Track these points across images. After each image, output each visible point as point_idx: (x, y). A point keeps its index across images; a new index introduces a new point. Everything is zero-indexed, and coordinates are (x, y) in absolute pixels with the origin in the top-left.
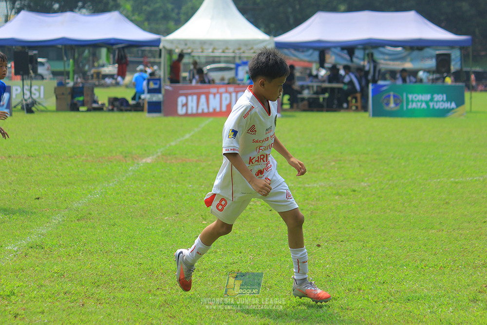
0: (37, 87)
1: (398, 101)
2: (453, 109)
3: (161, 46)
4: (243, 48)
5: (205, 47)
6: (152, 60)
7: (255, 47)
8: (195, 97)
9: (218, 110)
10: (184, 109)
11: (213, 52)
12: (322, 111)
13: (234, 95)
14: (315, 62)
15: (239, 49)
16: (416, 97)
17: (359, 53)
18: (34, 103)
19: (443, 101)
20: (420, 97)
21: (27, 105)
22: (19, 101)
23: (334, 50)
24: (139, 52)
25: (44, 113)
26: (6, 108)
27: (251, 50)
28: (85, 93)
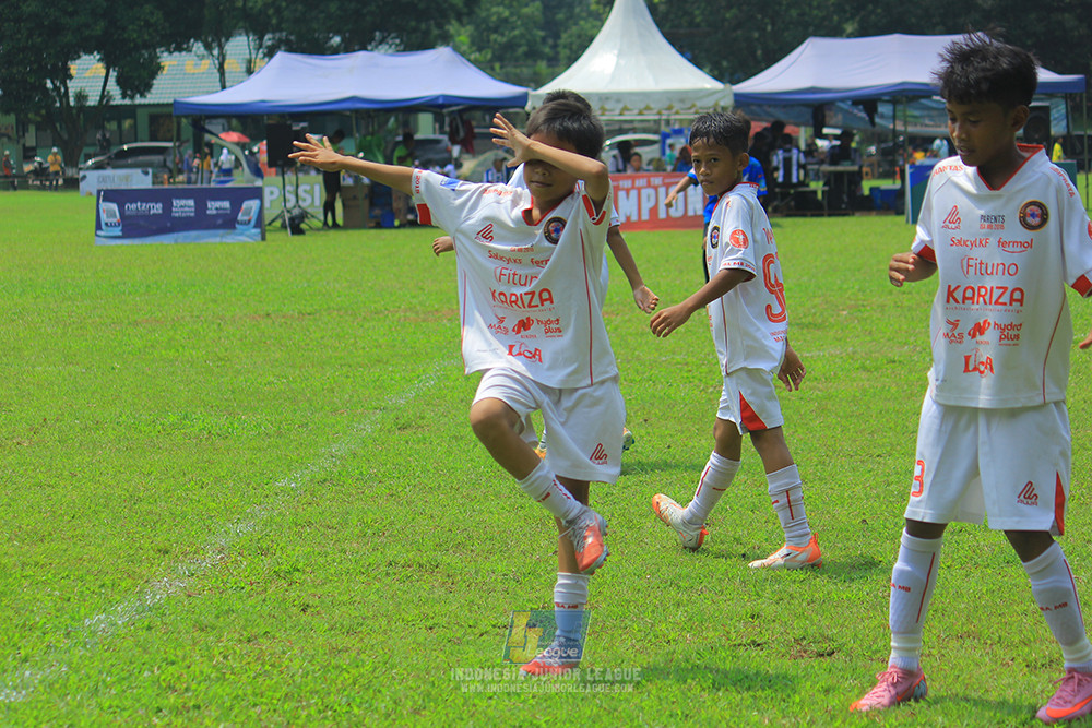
0: (308, 188)
3: (528, 107)
4: (677, 106)
5: (607, 107)
7: (699, 104)
9: (634, 218)
11: (621, 114)
12: (822, 215)
13: (662, 190)
14: (806, 124)
15: (669, 108)
17: (883, 109)
18: (303, 216)
21: (292, 219)
22: (277, 212)
23: (841, 105)
24: (487, 117)
25: (322, 233)
26: (255, 227)
27: (690, 108)
28: (394, 197)
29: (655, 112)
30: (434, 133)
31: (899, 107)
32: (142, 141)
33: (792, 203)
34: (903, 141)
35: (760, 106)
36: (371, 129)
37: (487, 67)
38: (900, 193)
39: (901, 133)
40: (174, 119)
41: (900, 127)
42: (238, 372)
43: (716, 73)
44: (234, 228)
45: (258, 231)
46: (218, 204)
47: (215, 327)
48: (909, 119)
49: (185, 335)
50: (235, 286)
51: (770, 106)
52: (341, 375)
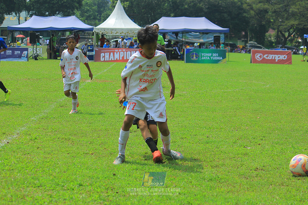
0: (39, 49)
1: (197, 56)
2: (221, 60)
3: (93, 31)
4: (130, 32)
5: (113, 32)
6: (88, 37)
7: (135, 32)
8: (108, 53)
9: (118, 59)
10: (104, 58)
11: (116, 34)
13: (125, 52)
15: (128, 33)
16: (205, 55)
17: (180, 35)
18: (38, 56)
19: (216, 56)
20: (207, 54)
21: (35, 56)
22: (31, 54)
23: (169, 33)
24: (83, 33)
25: (42, 60)
26: (26, 58)
27: (133, 33)
28: (60, 51)
29: (124, 33)
31: (184, 34)
34: (184, 43)
37: (84, 21)
38: (183, 55)
39: (184, 41)
40: (7, 31)
41: (184, 40)
42: (22, 92)
43: (139, 24)
44: (21, 58)
46: (17, 52)
47: (16, 81)
48: (186, 38)
49: (9, 83)
50: (21, 72)
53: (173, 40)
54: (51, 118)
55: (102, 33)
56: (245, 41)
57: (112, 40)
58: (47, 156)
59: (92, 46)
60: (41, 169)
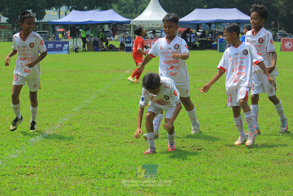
0: (79, 42)
3: (131, 24)
5: (149, 24)
11: (152, 26)
12: (198, 50)
14: (195, 29)
17: (213, 25)
18: (78, 48)
21: (75, 49)
22: (72, 47)
23: (203, 24)
24: (121, 26)
25: (82, 52)
26: (67, 51)
28: (99, 44)
29: (160, 25)
30: (108, 29)
31: (217, 25)
32: (41, 30)
33: (191, 47)
34: (217, 33)
35: (184, 24)
36: (94, 28)
37: (121, 14)
38: (217, 45)
39: (217, 31)
40: (49, 25)
41: (217, 30)
42: (63, 84)
44: (62, 51)
45: (68, 51)
46: (58, 45)
47: (58, 73)
48: (219, 28)
49: (51, 75)
50: (62, 64)
51: (187, 24)
52: (87, 85)
53: (207, 30)
54: (91, 109)
55: (139, 25)
56: (275, 30)
57: (149, 32)
58: (89, 145)
59: (129, 38)
60: (83, 158)
